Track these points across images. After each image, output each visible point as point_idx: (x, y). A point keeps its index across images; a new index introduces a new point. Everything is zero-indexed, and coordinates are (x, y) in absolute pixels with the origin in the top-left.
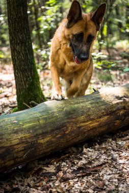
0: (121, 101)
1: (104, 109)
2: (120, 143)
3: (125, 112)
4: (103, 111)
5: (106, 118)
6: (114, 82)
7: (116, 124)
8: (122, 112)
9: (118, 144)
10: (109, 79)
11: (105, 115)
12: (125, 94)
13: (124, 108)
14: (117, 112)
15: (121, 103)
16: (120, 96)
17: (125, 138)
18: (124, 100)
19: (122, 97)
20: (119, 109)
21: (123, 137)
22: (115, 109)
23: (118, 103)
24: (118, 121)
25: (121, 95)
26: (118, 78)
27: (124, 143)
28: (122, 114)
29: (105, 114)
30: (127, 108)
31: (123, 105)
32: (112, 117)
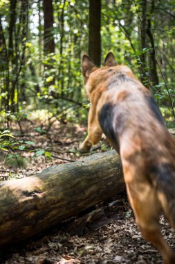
0: (30, 198)
1: (7, 212)
2: (31, 259)
3: (37, 214)
4: (5, 214)
5: (9, 224)
6: (28, 168)
7: (24, 232)
8: (32, 214)
9: (28, 261)
10: (20, 164)
11: (7, 221)
12: (36, 187)
13: (35, 208)
14: (25, 214)
15: (31, 201)
16: (29, 191)
17: (38, 251)
18: (35, 196)
19: (32, 193)
20: (28, 210)
21: (35, 250)
22: (22, 211)
23: (26, 202)
24: (27, 227)
25: (30, 189)
26: (33, 162)
27: (37, 258)
28: (33, 217)
29: (7, 218)
30: (39, 207)
31: (34, 204)
32: (19, 221)
